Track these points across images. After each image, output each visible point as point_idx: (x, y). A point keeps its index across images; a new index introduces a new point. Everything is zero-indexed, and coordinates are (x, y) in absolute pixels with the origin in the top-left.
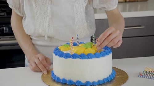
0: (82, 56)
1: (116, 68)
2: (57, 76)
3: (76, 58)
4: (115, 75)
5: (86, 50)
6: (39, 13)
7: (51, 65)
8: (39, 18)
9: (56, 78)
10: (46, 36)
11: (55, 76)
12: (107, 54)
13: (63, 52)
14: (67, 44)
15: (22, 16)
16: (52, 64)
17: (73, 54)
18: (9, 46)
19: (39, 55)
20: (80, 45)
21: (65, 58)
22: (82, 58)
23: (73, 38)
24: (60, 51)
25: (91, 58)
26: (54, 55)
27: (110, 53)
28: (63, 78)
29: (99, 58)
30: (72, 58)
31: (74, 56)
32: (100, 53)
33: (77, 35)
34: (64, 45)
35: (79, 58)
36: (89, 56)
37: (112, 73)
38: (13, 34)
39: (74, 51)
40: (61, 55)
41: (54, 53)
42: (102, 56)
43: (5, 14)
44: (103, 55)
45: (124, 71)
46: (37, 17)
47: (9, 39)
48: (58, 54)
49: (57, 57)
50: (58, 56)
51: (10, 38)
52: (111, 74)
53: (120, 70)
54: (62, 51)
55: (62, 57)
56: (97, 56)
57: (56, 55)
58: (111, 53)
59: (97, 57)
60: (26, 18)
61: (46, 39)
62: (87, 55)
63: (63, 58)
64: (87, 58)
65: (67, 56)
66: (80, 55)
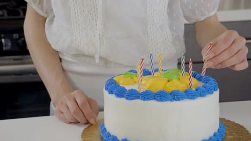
0: (161, 96)
1: (227, 119)
2: (112, 135)
3: (149, 99)
4: (225, 134)
5: (169, 84)
6: (79, 11)
7: (100, 113)
8: (79, 20)
9: (110, 138)
10: (97, 57)
11: (109, 135)
12: (210, 91)
13: (124, 88)
14: (131, 71)
15: (45, 16)
16: (102, 110)
17: (144, 92)
18: (13, 76)
19: (75, 92)
20: (156, 74)
21: (127, 98)
22: (161, 100)
23: (143, 60)
24: (119, 86)
25: (179, 100)
26: (106, 93)
27: (215, 90)
28: (124, 138)
29: (194, 99)
30: (142, 100)
31: (146, 96)
32: (197, 90)
33: (151, 55)
34: (125, 75)
35: (155, 99)
36: (174, 95)
37: (219, 129)
38: (26, 52)
39: (144, 85)
40: (121, 93)
41: (106, 89)
42: (201, 96)
43: (4, 12)
44: (202, 94)
45: (242, 127)
46: (76, 18)
47: (12, 61)
48: (115, 91)
49: (113, 97)
50: (114, 95)
51: (14, 60)
52: (217, 131)
53: (234, 123)
54: (121, 85)
55: (123, 97)
56: (190, 97)
57: (109, 93)
58: (217, 90)
59: (191, 99)
60: (55, 19)
61: (97, 61)
62: (171, 94)
63: (123, 100)
64: (171, 100)
65: (132, 95)
66: (156, 94)
